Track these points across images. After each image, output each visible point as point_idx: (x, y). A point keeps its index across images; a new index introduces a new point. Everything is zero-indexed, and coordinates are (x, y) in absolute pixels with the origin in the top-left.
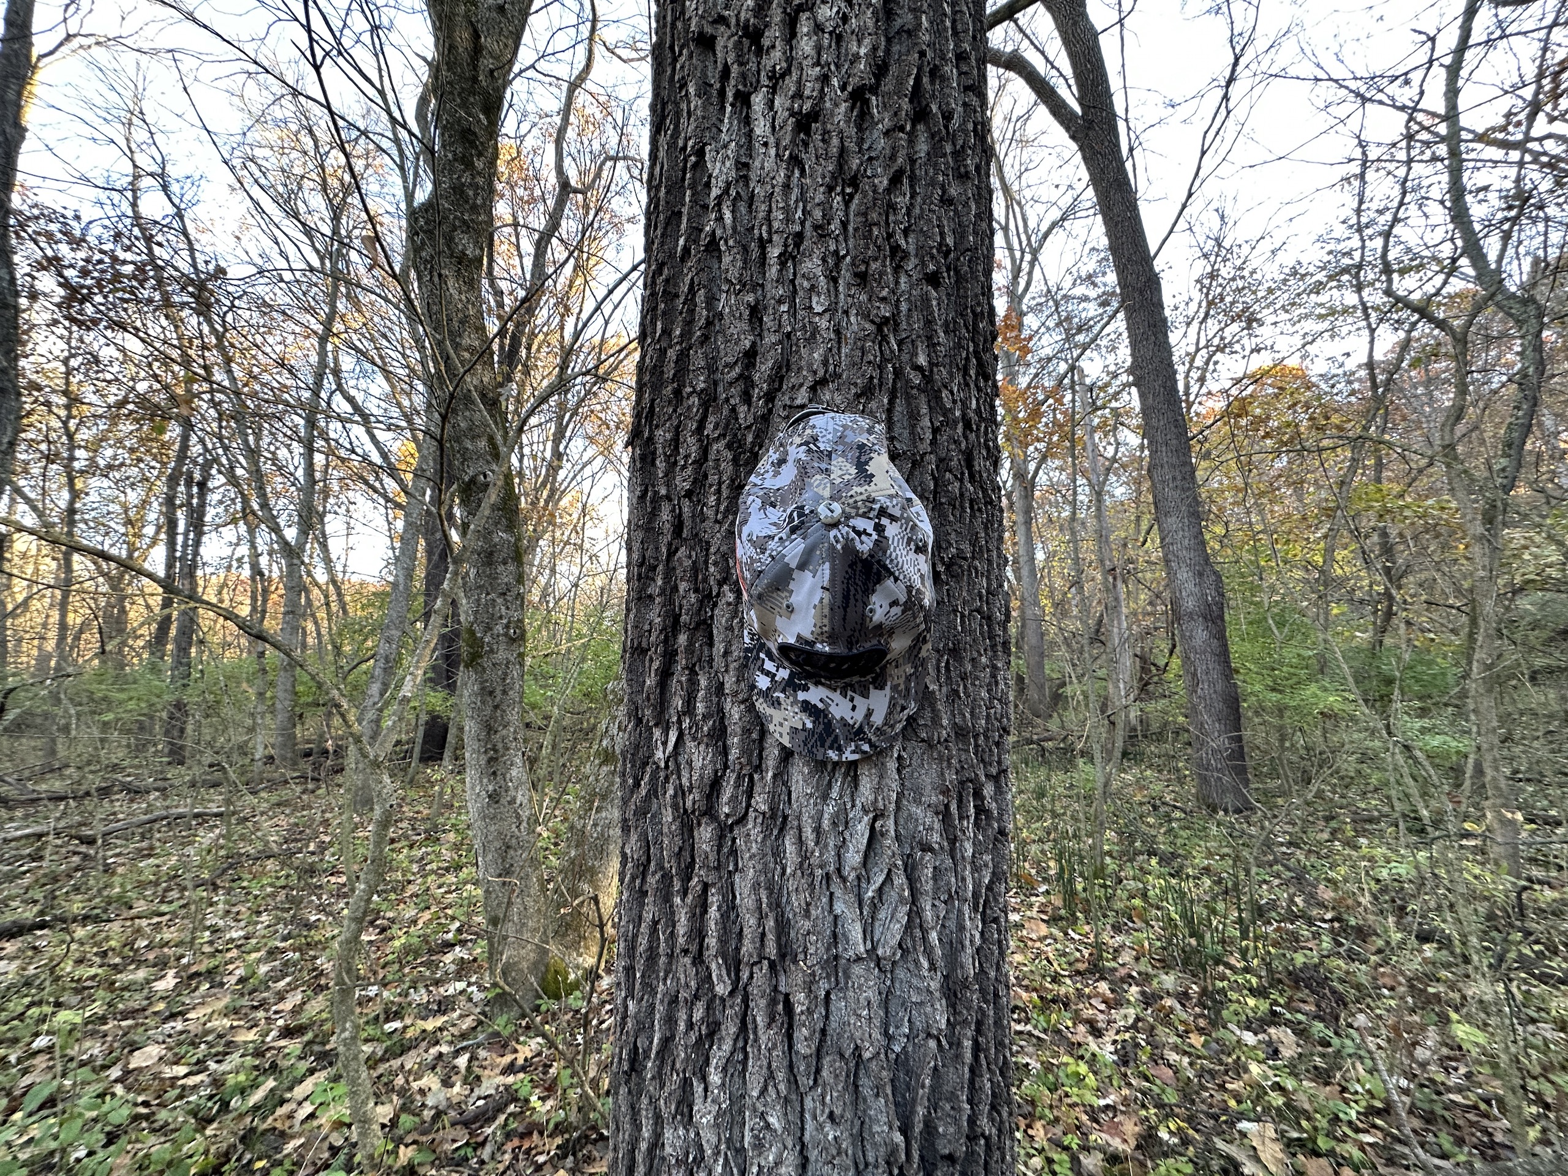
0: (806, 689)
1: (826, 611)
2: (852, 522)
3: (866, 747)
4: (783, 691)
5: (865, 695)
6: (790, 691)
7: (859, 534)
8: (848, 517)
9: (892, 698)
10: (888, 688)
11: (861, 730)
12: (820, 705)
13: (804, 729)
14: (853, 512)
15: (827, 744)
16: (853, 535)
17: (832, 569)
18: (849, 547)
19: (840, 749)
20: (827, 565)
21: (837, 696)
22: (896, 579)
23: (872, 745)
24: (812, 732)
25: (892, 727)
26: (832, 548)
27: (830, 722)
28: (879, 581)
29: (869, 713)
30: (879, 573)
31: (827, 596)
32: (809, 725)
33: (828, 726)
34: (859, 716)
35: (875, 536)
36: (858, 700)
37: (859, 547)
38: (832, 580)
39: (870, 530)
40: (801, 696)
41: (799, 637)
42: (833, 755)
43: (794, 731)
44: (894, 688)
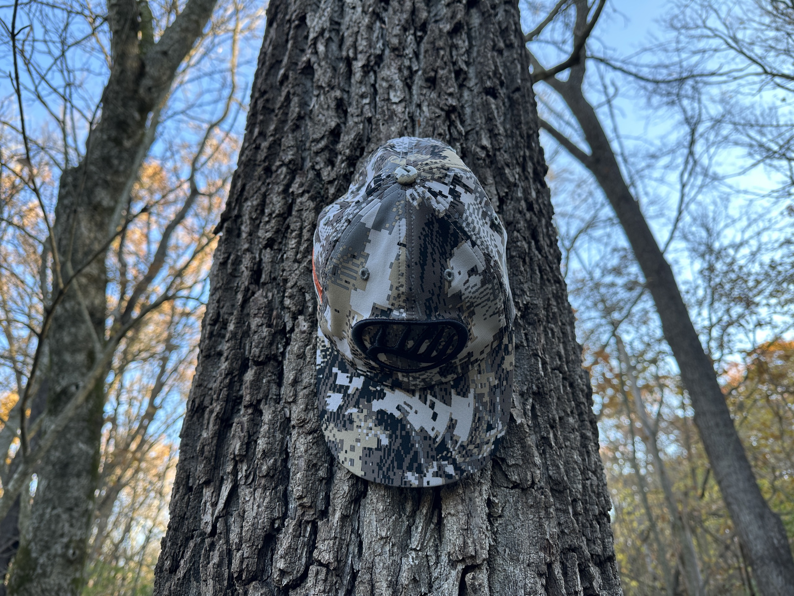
0: (381, 395)
1: (403, 268)
2: (428, 184)
3: (450, 469)
4: (357, 405)
5: (447, 402)
6: (363, 402)
7: (435, 194)
8: (424, 180)
9: (476, 410)
10: (471, 395)
11: (443, 446)
12: (397, 414)
13: (379, 449)
14: (429, 176)
15: (406, 464)
16: (428, 195)
17: (409, 225)
18: (425, 206)
19: (420, 471)
20: (404, 221)
21: (415, 401)
22: (474, 244)
23: (457, 468)
24: (388, 449)
25: (478, 446)
26: (408, 205)
27: (408, 434)
28: (456, 244)
29: (452, 425)
30: (455, 235)
31: (403, 251)
32: (385, 441)
33: (407, 439)
34: (441, 426)
35: (450, 199)
36: (440, 406)
37: (435, 205)
38: (409, 235)
39: (446, 192)
40: (377, 405)
41: (375, 308)
42: (412, 478)
43: (368, 451)
44: (478, 397)
